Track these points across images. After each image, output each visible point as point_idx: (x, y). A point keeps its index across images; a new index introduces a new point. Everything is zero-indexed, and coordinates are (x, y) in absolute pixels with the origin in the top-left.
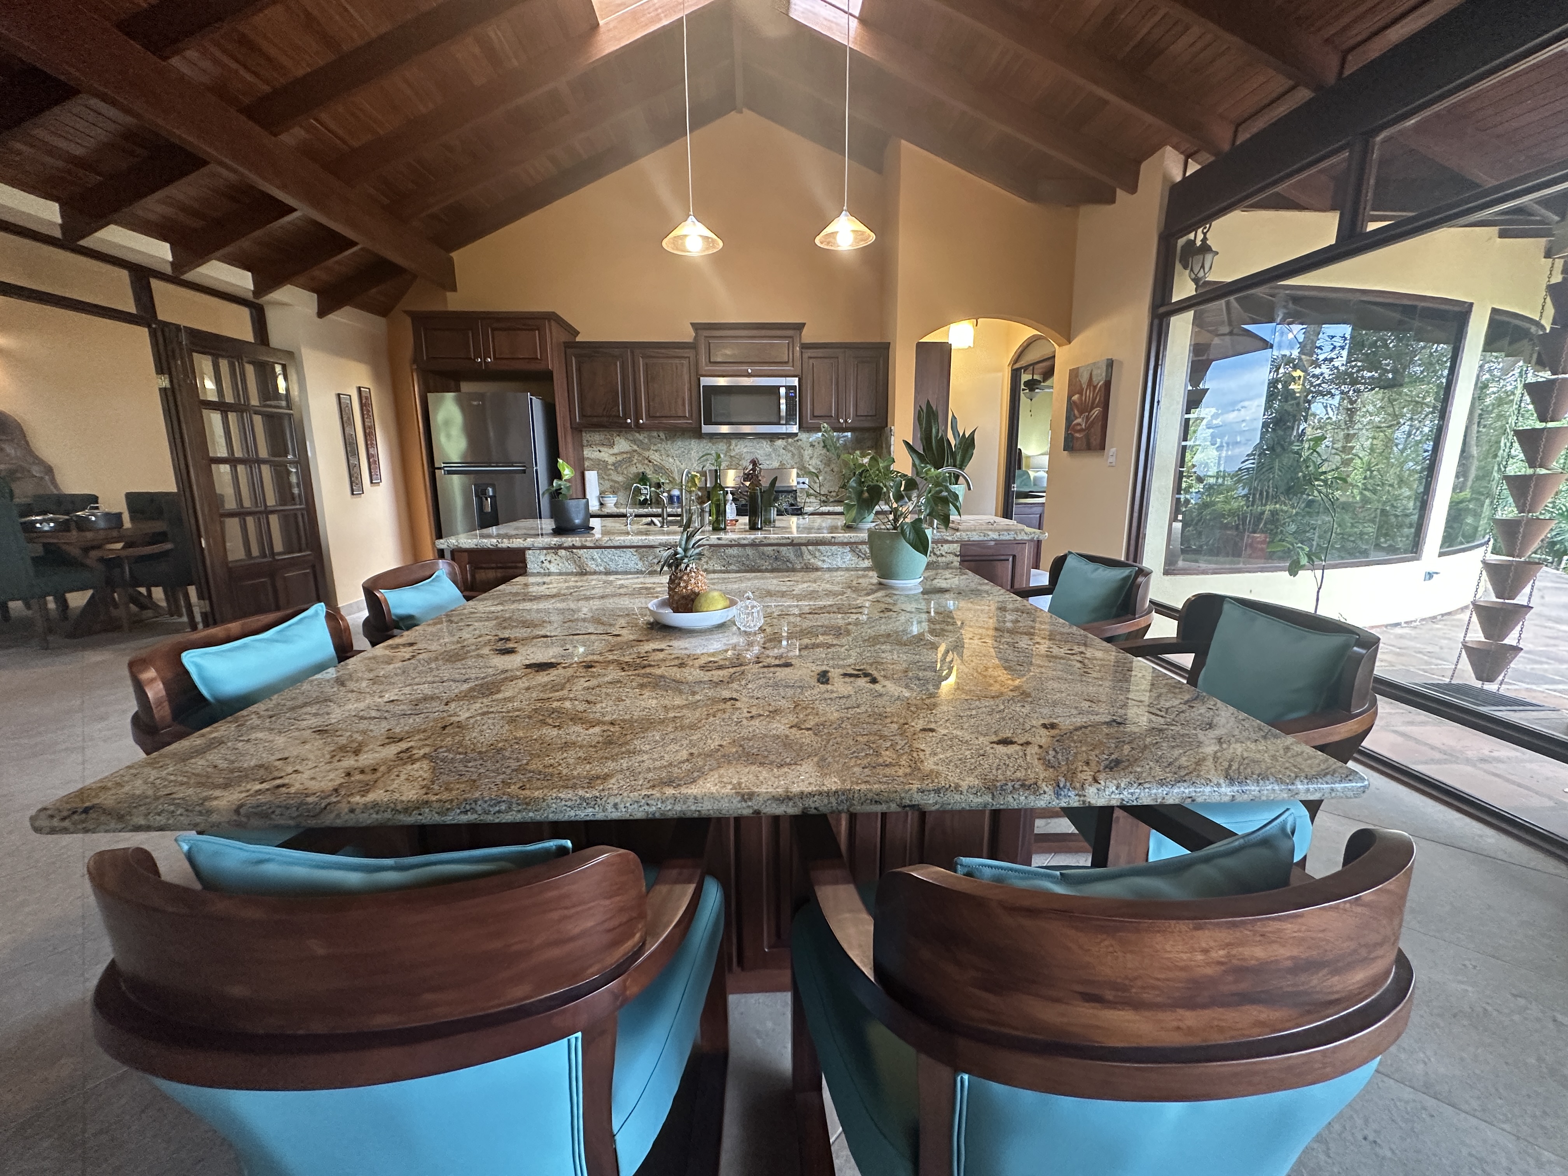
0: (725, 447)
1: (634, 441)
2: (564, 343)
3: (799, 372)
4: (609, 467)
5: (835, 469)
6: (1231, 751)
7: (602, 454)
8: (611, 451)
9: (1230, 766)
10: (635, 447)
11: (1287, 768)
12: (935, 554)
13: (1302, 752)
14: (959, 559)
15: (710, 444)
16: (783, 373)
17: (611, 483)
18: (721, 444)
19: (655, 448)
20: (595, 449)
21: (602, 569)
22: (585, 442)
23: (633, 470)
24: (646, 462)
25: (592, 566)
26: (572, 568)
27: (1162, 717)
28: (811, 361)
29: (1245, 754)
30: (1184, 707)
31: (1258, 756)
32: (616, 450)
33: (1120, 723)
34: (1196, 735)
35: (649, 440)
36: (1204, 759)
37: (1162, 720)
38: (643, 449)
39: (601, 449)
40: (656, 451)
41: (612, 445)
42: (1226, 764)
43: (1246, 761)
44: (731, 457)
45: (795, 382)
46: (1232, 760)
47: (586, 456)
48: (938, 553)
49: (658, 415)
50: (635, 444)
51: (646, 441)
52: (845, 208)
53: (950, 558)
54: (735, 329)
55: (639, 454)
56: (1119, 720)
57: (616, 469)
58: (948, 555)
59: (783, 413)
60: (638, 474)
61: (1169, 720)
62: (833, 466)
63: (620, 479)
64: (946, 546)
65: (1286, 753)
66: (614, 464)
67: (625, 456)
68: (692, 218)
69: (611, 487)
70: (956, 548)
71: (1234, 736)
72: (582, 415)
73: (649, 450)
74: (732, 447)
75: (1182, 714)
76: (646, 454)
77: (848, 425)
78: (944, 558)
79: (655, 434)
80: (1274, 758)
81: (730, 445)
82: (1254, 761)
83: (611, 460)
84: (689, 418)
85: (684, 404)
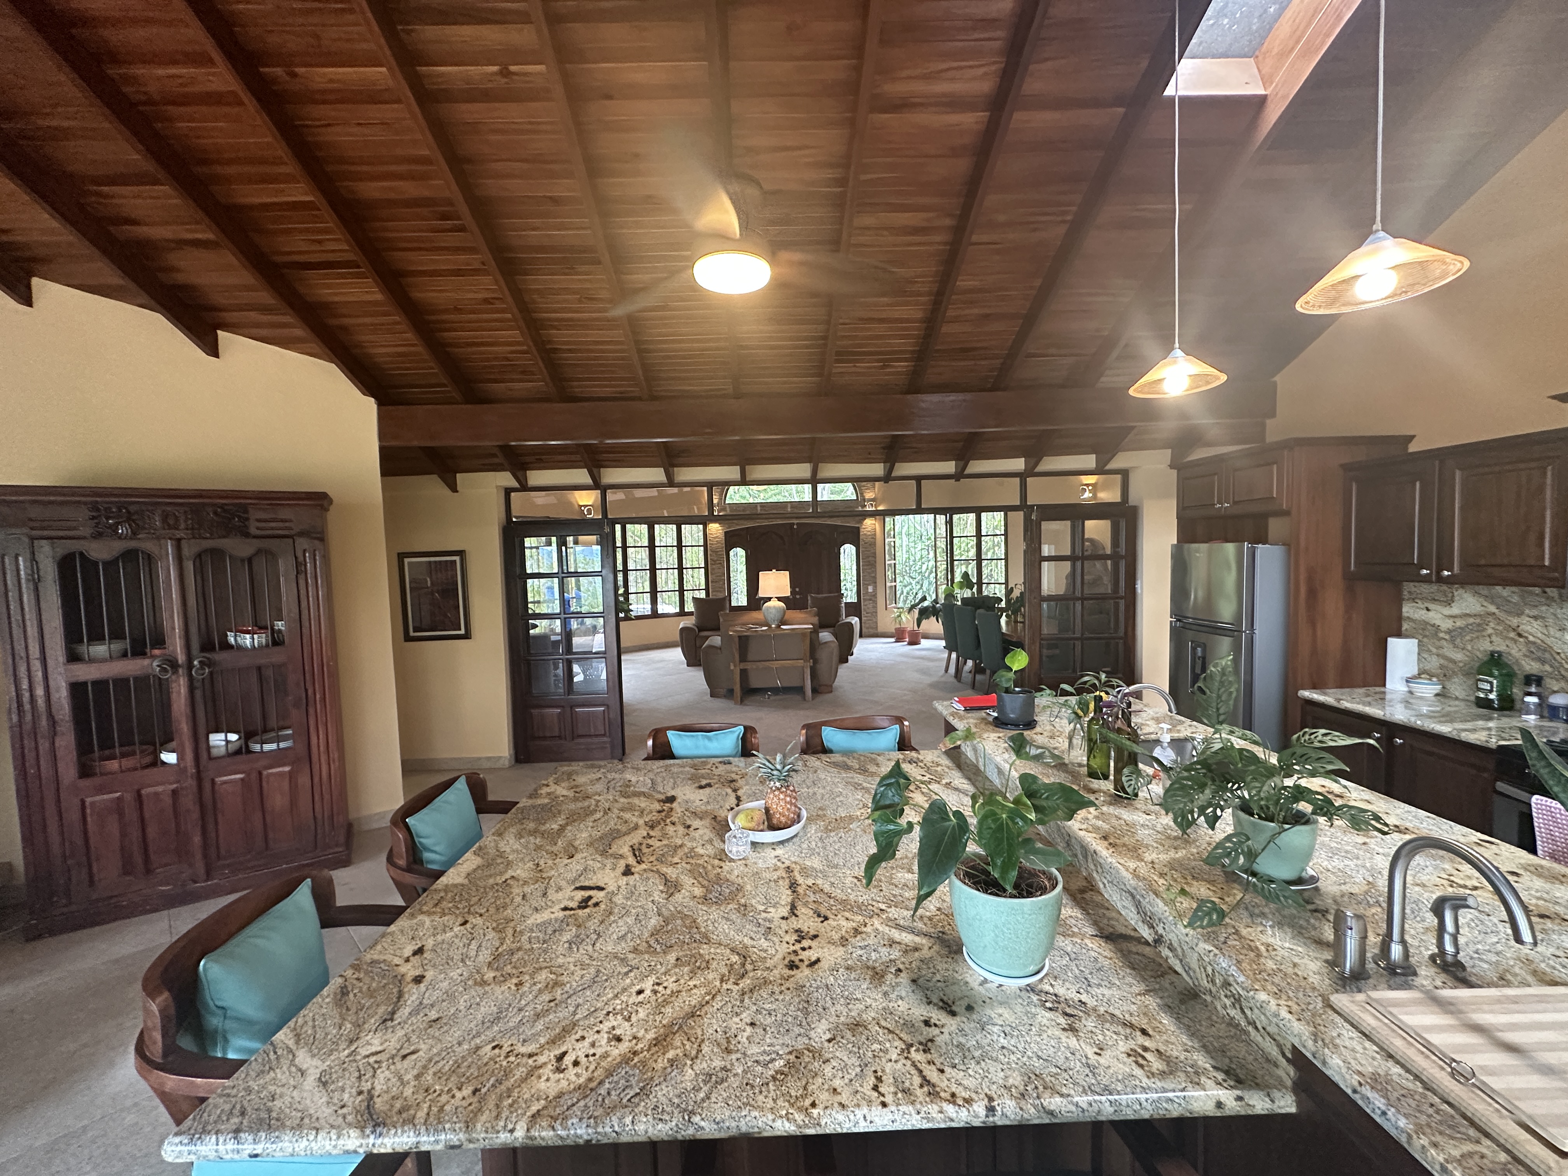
1: (1491, 599)
4: (1442, 635)
6: (285, 1068)
7: (1431, 614)
8: (1447, 611)
9: (275, 1053)
10: (1492, 609)
11: (234, 1087)
13: (228, 1120)
17: (1442, 661)
19: (1535, 612)
20: (1420, 605)
23: (1485, 646)
24: (1512, 635)
27: (368, 1056)
29: (272, 1074)
30: (366, 1086)
31: (262, 1082)
32: (1455, 610)
33: (385, 1021)
34: (323, 1061)
35: (1524, 599)
36: (297, 1043)
37: (364, 1052)
38: (1509, 613)
39: (1430, 606)
40: (1535, 618)
41: (1449, 603)
42: (279, 1052)
43: (267, 1068)
46: (278, 1058)
47: (1405, 614)
48: (1249, 1013)
49: (1483, 562)
50: (1492, 603)
51: (1515, 599)
55: (1499, 621)
56: (389, 1023)
57: (1452, 641)
60: (1492, 654)
61: (359, 1057)
63: (1458, 656)
65: (242, 1107)
66: (1449, 632)
67: (1471, 620)
69: (1442, 667)
71: (295, 1087)
72: (1359, 563)
73: (1519, 614)
75: (357, 1074)
76: (1514, 621)
78: (1259, 1038)
80: (249, 1091)
82: (263, 1072)
83: (1446, 624)
84: (1549, 569)
85: (1541, 545)
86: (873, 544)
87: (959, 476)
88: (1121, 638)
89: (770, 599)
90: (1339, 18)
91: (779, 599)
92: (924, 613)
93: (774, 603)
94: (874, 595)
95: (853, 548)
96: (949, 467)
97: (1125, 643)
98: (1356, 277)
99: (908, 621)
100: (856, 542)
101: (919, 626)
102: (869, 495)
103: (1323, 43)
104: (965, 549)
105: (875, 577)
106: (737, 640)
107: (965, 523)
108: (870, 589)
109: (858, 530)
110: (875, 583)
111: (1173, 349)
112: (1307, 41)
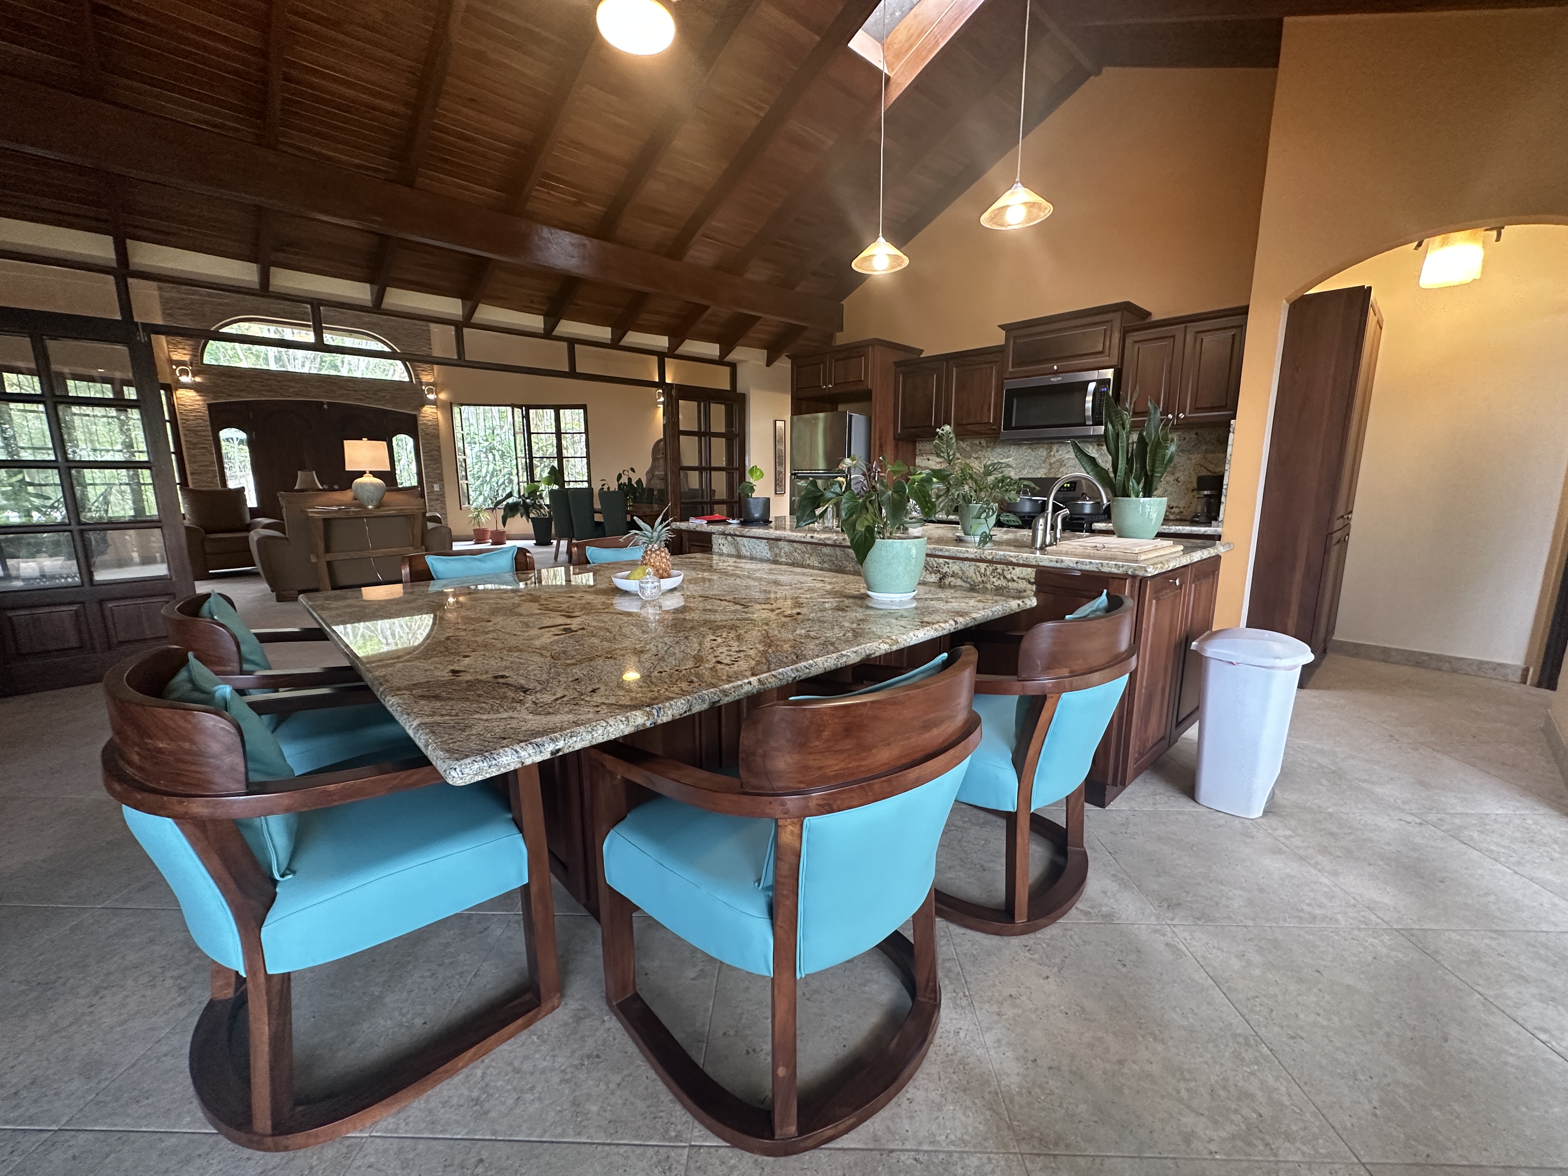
0: (1045, 454)
2: (895, 363)
3: (1115, 362)
5: (1182, 479)
7: (930, 462)
12: (1005, 577)
14: (1034, 587)
15: (1029, 451)
16: (1097, 365)
18: (1041, 450)
19: (976, 456)
20: (925, 457)
21: (748, 554)
22: (918, 452)
25: (744, 552)
26: (734, 552)
27: (557, 700)
28: (1137, 346)
30: (594, 704)
33: (525, 691)
35: (971, 447)
39: (930, 458)
40: (976, 458)
44: (1051, 464)
45: (1109, 374)
48: (1009, 576)
49: (964, 422)
51: (968, 449)
52: (1017, 179)
53: (1023, 585)
54: (1043, 324)
56: (533, 691)
58: (1020, 581)
59: (1089, 413)
61: (549, 702)
62: (1177, 475)
64: (1018, 570)
68: (881, 239)
70: (1030, 573)
72: (903, 428)
74: (1052, 453)
75: (569, 705)
77: (1180, 422)
78: (1015, 584)
79: (977, 442)
81: (1051, 451)
84: (993, 424)
85: (989, 410)
86: (437, 436)
87: (615, 344)
88: (736, 502)
89: (361, 474)
90: (937, 43)
91: (375, 474)
92: (511, 510)
93: (368, 479)
94: (442, 496)
95: (410, 441)
96: (604, 333)
97: (740, 507)
98: (1007, 207)
99: (490, 521)
100: (413, 432)
101: (504, 524)
102: (426, 378)
103: (927, 56)
104: (544, 445)
105: (441, 474)
106: (321, 524)
107: (543, 420)
108: (436, 488)
109: (414, 418)
110: (441, 480)
111: (879, 237)
112: (918, 50)
